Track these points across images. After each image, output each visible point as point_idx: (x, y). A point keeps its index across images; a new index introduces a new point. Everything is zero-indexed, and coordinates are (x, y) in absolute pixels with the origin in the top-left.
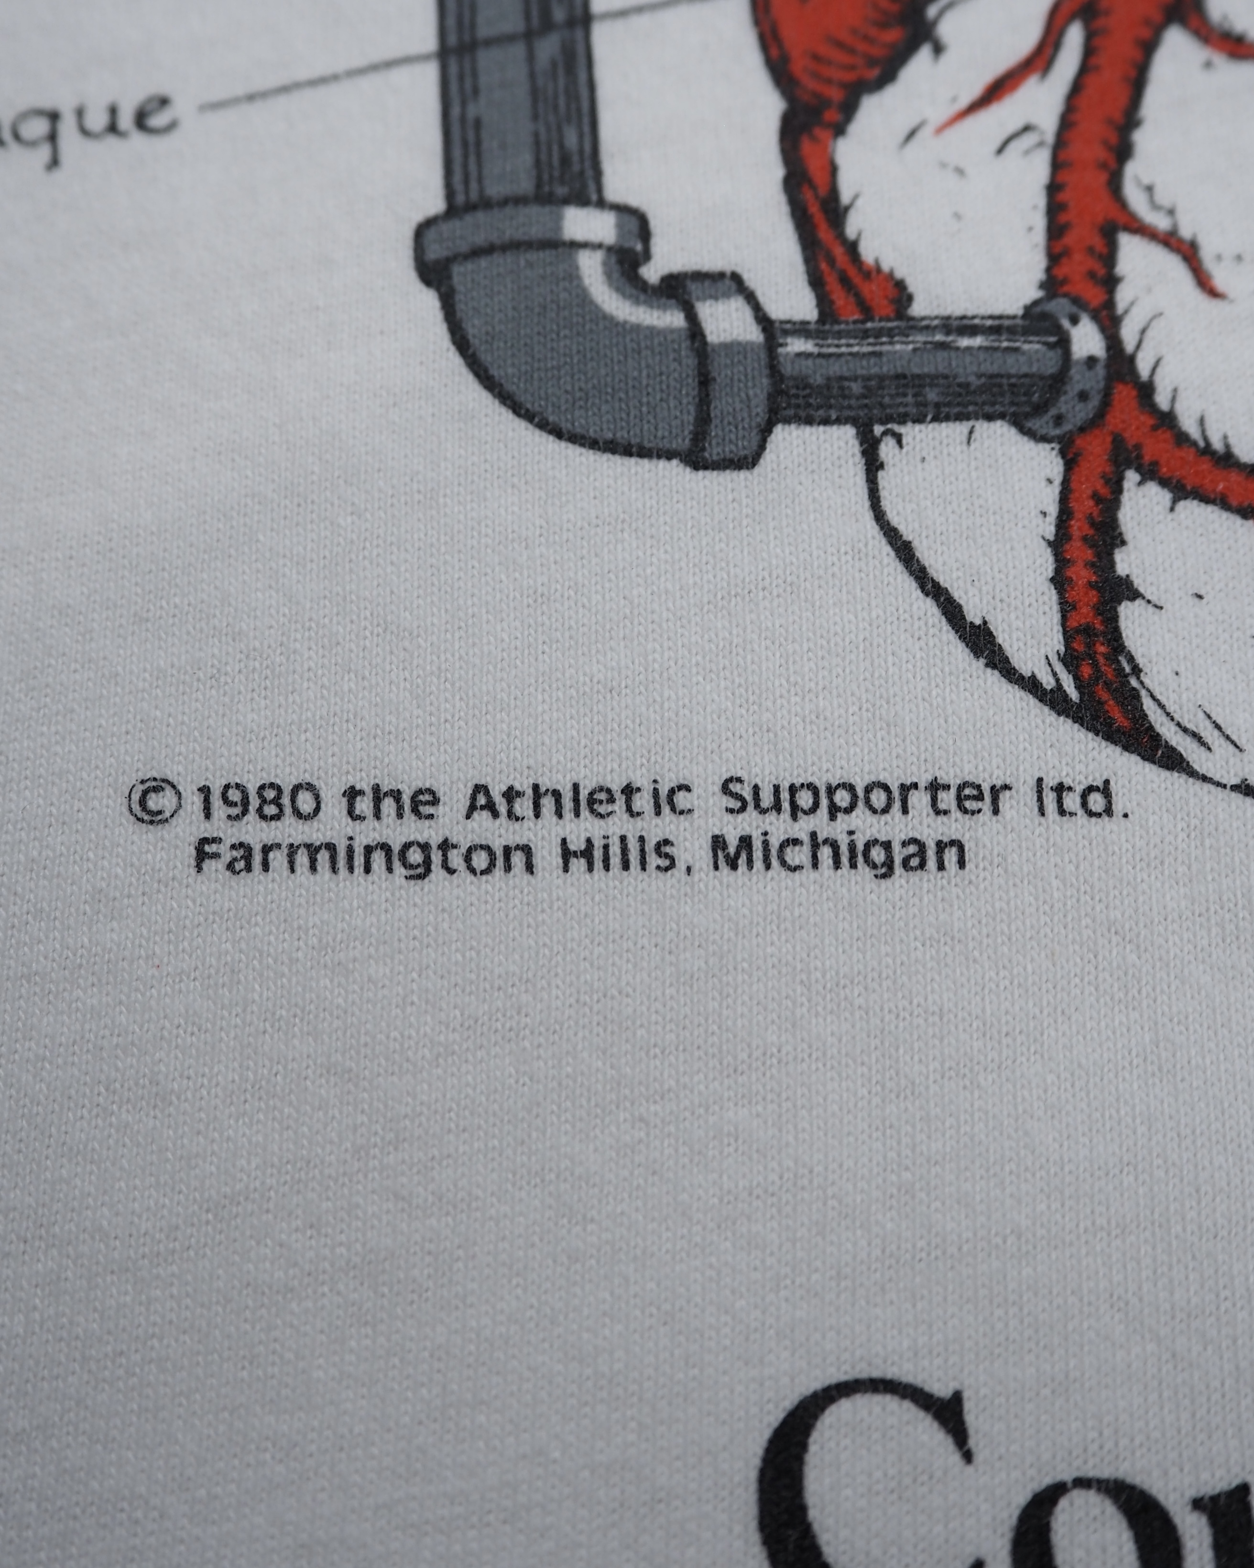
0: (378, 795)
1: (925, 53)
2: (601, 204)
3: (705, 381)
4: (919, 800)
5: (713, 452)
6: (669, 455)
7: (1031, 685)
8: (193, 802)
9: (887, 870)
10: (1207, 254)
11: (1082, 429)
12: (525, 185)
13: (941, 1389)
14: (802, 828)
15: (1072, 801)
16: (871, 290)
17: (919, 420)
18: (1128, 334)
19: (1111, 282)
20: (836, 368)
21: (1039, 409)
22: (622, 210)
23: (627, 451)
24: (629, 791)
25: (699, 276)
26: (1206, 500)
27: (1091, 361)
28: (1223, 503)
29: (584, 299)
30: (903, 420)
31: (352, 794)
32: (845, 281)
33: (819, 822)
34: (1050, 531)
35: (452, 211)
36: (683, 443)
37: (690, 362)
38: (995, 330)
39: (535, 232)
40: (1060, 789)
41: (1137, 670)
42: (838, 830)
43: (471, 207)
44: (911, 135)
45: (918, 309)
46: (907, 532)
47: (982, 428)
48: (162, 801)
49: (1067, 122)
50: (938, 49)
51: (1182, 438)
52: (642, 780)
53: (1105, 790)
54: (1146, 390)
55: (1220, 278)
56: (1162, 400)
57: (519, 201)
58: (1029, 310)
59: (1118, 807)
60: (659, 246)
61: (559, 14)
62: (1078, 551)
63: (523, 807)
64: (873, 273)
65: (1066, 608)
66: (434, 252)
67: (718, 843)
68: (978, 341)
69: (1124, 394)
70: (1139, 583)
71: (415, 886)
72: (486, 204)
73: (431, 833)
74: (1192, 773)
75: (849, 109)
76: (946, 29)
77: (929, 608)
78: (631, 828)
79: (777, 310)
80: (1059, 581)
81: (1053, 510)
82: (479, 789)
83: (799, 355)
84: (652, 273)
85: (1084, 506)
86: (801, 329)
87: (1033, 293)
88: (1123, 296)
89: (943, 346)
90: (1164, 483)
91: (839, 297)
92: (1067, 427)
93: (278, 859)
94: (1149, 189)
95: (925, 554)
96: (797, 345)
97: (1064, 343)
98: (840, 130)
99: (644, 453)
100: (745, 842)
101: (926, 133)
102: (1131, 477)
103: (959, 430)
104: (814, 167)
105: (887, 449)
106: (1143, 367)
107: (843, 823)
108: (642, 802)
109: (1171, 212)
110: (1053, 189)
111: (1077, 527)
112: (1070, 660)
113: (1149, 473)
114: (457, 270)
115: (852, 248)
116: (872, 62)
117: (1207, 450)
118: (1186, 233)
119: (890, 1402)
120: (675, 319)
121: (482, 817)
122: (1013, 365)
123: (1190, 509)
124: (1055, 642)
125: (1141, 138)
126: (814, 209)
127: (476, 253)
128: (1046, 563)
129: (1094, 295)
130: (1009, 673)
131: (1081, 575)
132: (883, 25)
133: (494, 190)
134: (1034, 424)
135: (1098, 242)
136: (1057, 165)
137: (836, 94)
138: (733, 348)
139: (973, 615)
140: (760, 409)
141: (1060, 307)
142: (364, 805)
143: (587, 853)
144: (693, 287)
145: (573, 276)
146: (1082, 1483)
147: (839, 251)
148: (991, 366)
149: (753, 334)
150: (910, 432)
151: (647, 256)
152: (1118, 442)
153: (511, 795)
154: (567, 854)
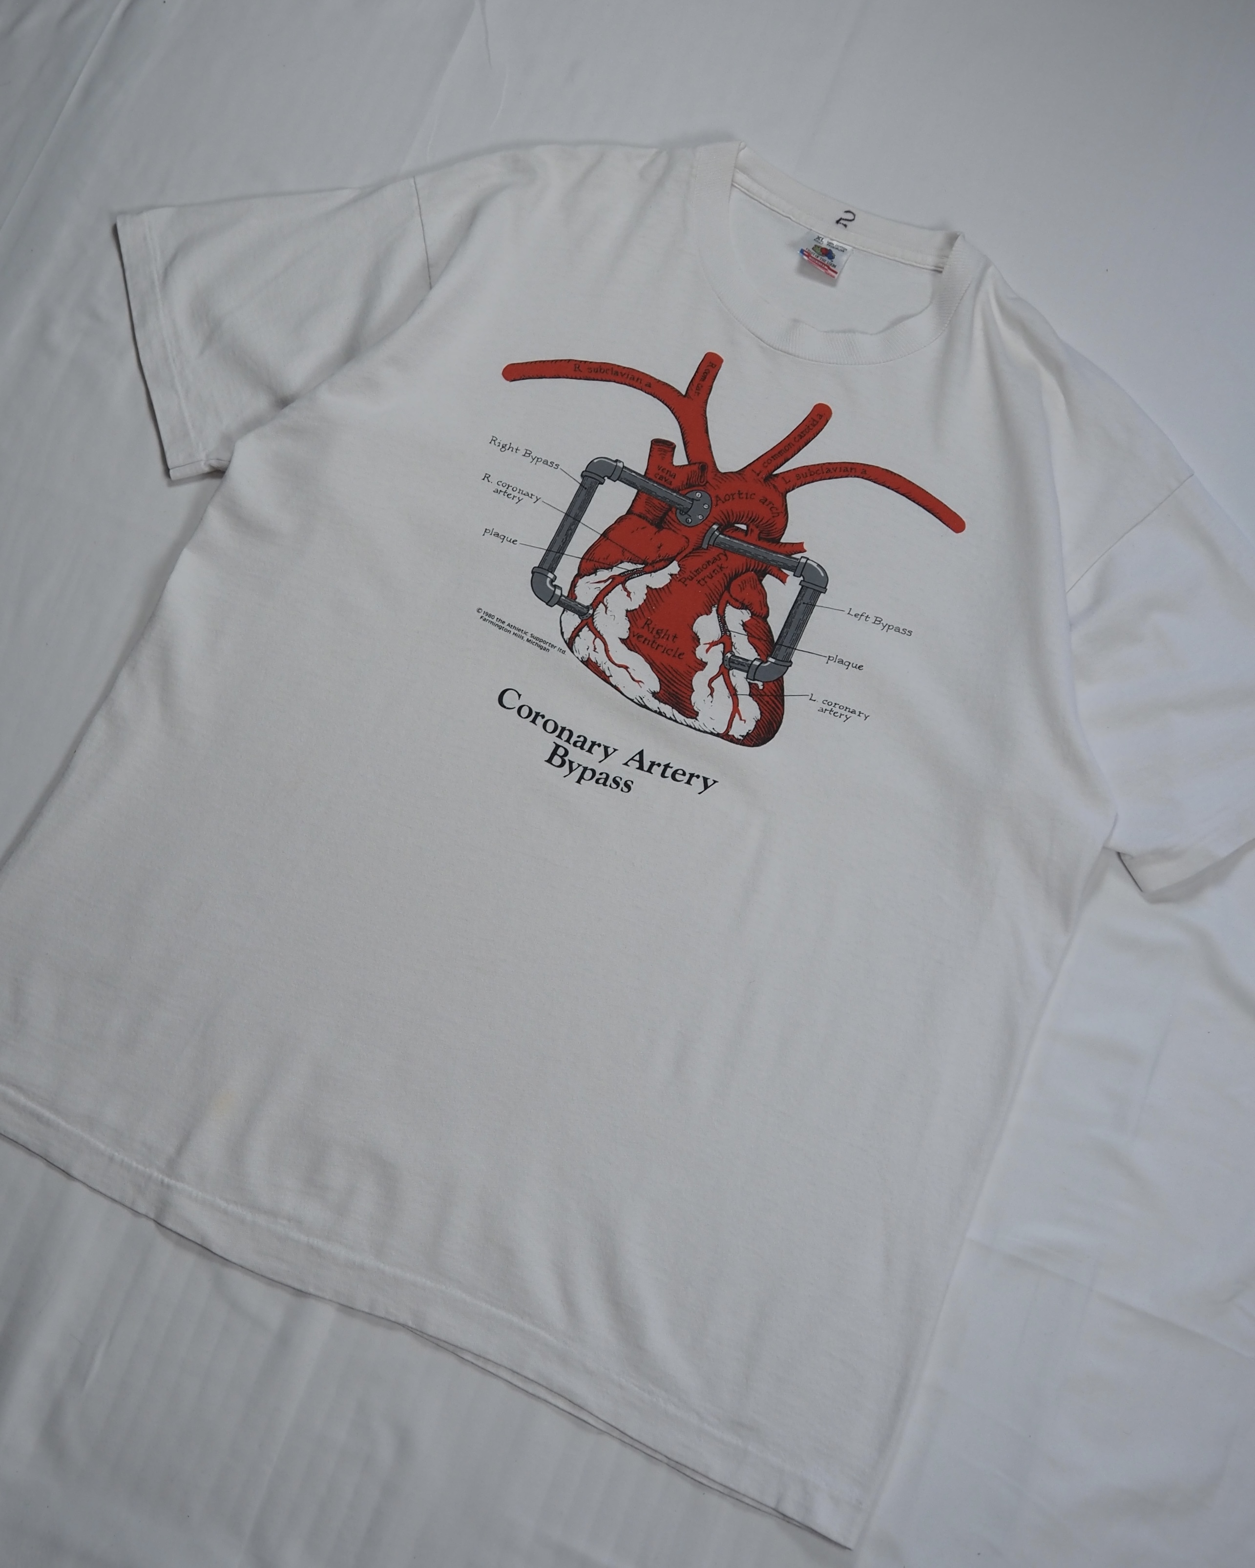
0: (500, 620)
1: (594, 575)
2: (553, 574)
3: (552, 597)
4: (548, 644)
5: (549, 604)
6: (545, 602)
7: (564, 639)
8: (483, 612)
9: (541, 649)
10: (608, 609)
11: (585, 620)
12: (547, 568)
13: (520, 693)
14: (536, 641)
15: (561, 651)
16: (574, 596)
17: (570, 611)
18: (595, 613)
19: (597, 607)
20: (566, 602)
21: (582, 616)
22: (555, 575)
23: (541, 600)
24: (523, 630)
25: (558, 586)
26: (592, 631)
27: (590, 614)
28: (593, 633)
29: (546, 582)
30: (568, 610)
31: (498, 619)
32: (572, 594)
33: (538, 642)
34: (575, 627)
35: (538, 567)
36: (547, 602)
37: (552, 594)
38: (583, 606)
39: (546, 574)
40: (561, 649)
41: (575, 643)
42: (539, 643)
43: (540, 568)
44: (588, 582)
45: (577, 600)
46: (562, 620)
47: (576, 615)
48: (480, 611)
49: (603, 589)
50: (596, 575)
51: (593, 625)
52: (524, 630)
53: (565, 651)
54: (593, 619)
55: (608, 612)
56: (594, 621)
57: (545, 569)
58: (587, 606)
59: (565, 653)
60: (556, 581)
61: (561, 552)
62: (577, 630)
63: (512, 627)
64: (575, 594)
65: (572, 634)
66: (534, 571)
67: (528, 639)
68: (580, 606)
69: (591, 618)
70: (581, 636)
71: (499, 630)
72: (542, 568)
73: (503, 626)
74: (574, 655)
75: (583, 577)
76: (598, 573)
77: (560, 628)
78: (521, 634)
79: (563, 594)
80: (573, 632)
81: (577, 626)
82: (509, 624)
83: (563, 599)
84: (554, 583)
85: (580, 627)
86: (564, 596)
87: (589, 604)
88: (597, 609)
89: (577, 605)
90: (589, 628)
91: (570, 595)
92: (584, 619)
93: (488, 621)
94: (607, 600)
95: (562, 623)
96: (563, 598)
97: (589, 611)
98: (581, 578)
99: (542, 601)
100: (530, 640)
101: (589, 583)
102: (586, 626)
103: (573, 614)
104: (576, 581)
105: (565, 612)
106: (594, 617)
107: (540, 643)
108: (523, 632)
109: (608, 603)
110: (598, 595)
111: (578, 628)
112: (569, 639)
113: (588, 627)
114: (535, 573)
115: (574, 591)
116: (589, 573)
117: (595, 628)
118: (608, 606)
119: (515, 692)
120: (553, 589)
121: (508, 627)
122: (582, 610)
123: (590, 632)
124: (569, 637)
125: (610, 594)
126: (573, 584)
127: (538, 573)
128: (573, 630)
129: (595, 608)
130: (563, 637)
131: (575, 632)
132: (592, 569)
133: (543, 567)
134: (581, 617)
135: (598, 602)
136: (600, 593)
137: (583, 574)
138: (557, 595)
139: (563, 631)
140: (556, 602)
141: (591, 607)
142: (498, 620)
143: (516, 634)
144: (557, 587)
145: (546, 580)
146: (527, 706)
147: (573, 591)
148: (580, 609)
149: (560, 594)
150: (568, 612)
151: (554, 581)
152: (587, 622)
153: (512, 626)
154: (514, 634)
